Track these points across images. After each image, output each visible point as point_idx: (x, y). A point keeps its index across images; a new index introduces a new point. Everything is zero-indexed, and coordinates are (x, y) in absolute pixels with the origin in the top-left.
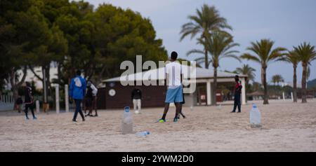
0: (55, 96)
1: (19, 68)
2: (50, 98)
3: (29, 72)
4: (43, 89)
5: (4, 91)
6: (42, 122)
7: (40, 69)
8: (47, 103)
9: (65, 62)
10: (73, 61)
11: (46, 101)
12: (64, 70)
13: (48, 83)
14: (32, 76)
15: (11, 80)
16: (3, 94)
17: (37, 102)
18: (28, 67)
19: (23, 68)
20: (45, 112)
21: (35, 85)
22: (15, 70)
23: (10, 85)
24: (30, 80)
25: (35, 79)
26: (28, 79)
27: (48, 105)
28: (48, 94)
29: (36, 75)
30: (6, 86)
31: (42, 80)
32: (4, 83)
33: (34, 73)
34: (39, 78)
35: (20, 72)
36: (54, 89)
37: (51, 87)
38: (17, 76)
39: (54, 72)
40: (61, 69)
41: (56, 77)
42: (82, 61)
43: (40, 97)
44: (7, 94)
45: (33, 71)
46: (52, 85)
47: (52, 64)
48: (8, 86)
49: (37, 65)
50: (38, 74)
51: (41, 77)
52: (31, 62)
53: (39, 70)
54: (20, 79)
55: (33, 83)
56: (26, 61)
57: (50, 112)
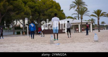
0: (27, 30)
1: (15, 20)
2: (25, 30)
4: (23, 27)
6: (23, 39)
7: (22, 20)
8: (24, 32)
9: (30, 18)
10: (33, 18)
11: (24, 31)
12: (30, 21)
13: (24, 25)
14: (19, 23)
15: (12, 24)
16: (9, 29)
17: (21, 32)
18: (18, 20)
19: (16, 20)
20: (24, 35)
21: (20, 26)
22: (13, 21)
23: (12, 26)
24: (19, 24)
25: (20, 24)
26: (18, 24)
27: (25, 33)
28: (25, 29)
30: (10, 27)
31: (23, 24)
32: (10, 25)
33: (20, 22)
35: (15, 22)
36: (26, 27)
38: (14, 23)
39: (26, 21)
40: (29, 20)
41: (27, 23)
42: (36, 18)
43: (22, 30)
44: (11, 29)
45: (19, 21)
47: (26, 19)
48: (11, 26)
51: (22, 23)
52: (18, 18)
53: (21, 21)
55: (19, 25)
57: (25, 35)
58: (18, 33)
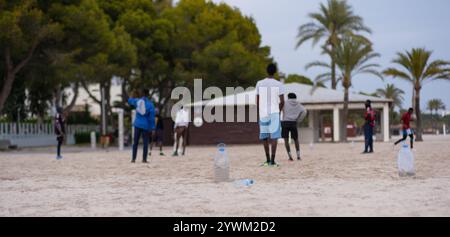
0: (117, 125)
1: (68, 86)
2: (111, 129)
3: (81, 91)
4: (101, 116)
5: (46, 118)
6: (100, 163)
7: (98, 86)
8: (107, 135)
9: (132, 77)
10: (142, 76)
11: (104, 133)
12: (131, 89)
13: (108, 108)
14: (85, 97)
15: (57, 102)
16: (45, 122)
17: (93, 135)
18: (80, 84)
19: (72, 85)
20: (103, 147)
21: (90, 109)
22: (62, 88)
23: (54, 109)
24: (83, 103)
25: (90, 101)
26: (80, 101)
27: (108, 139)
28: (109, 123)
29: (91, 96)
30: (49, 111)
31: (100, 103)
32: (47, 106)
33: (88, 92)
34: (95, 100)
35: (69, 91)
36: (116, 117)
37: (112, 113)
38: (64, 97)
39: (116, 91)
40: (127, 87)
41: (120, 99)
42: (156, 77)
43: (97, 127)
44: (50, 121)
45: (86, 89)
46: (114, 110)
47: (114, 80)
48: (52, 112)
49: (93, 80)
50: (93, 94)
51: (99, 98)
52: (84, 77)
53: (95, 89)
54: (69, 101)
55: (87, 107)
56: (77, 76)
57: (110, 148)
58: (82, 140)
